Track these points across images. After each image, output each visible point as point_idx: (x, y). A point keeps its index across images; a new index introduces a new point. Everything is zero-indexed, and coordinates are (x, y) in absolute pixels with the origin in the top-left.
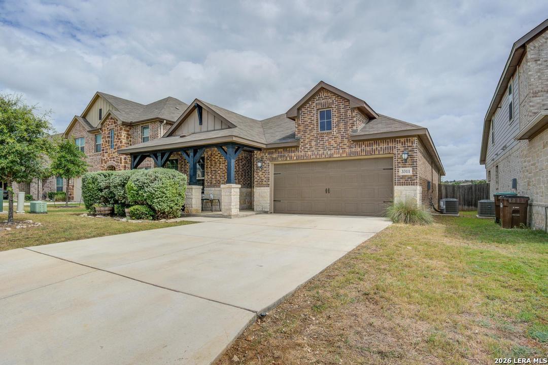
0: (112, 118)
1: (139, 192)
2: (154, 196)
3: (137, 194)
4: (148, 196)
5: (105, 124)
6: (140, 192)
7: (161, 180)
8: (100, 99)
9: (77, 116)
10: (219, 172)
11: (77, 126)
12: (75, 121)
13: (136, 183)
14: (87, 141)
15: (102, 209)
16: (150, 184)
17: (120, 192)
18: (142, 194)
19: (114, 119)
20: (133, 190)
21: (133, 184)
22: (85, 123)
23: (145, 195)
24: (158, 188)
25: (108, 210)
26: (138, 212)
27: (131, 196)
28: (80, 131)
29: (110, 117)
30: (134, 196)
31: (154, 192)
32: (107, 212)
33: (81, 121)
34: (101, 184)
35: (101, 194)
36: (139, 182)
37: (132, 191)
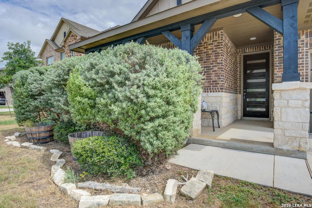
0: (72, 36)
1: (98, 100)
2: (143, 112)
3: (93, 107)
4: (125, 114)
5: (67, 41)
6: (101, 101)
7: (162, 65)
8: (64, 24)
9: (48, 40)
10: (216, 69)
11: (48, 48)
12: (46, 43)
13: (88, 75)
14: (55, 59)
15: (34, 129)
16: (133, 76)
17: (59, 101)
18: (106, 105)
19: (74, 36)
20: (82, 96)
21: (80, 78)
22: (53, 44)
23: (115, 109)
24: (155, 88)
25: (45, 132)
26: (96, 159)
27: (78, 111)
28: (50, 52)
29: (71, 35)
30: (85, 110)
31: (145, 100)
32: (43, 135)
33: (51, 43)
34: (32, 86)
35: (33, 104)
36: (97, 73)
37: (79, 98)
